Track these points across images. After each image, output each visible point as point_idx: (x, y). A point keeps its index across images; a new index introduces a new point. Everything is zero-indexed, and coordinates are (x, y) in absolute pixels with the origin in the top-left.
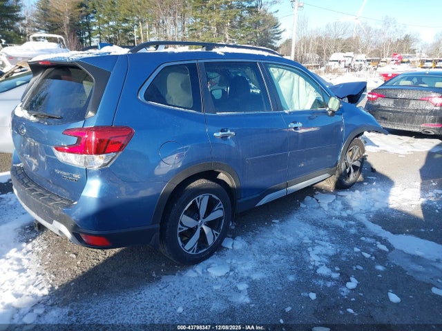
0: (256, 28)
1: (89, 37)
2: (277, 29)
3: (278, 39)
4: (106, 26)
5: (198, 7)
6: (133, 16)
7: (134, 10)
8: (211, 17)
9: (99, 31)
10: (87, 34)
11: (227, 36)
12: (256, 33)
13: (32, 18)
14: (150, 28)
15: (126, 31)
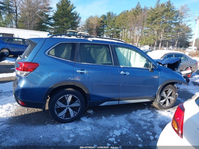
0: (177, 33)
1: (103, 34)
2: (191, 33)
3: (190, 38)
4: (110, 30)
5: (149, 23)
6: (121, 26)
7: (121, 24)
8: (155, 27)
9: (107, 32)
10: (102, 33)
11: (162, 36)
12: (177, 35)
13: (83, 26)
14: (127, 31)
15: (117, 32)
